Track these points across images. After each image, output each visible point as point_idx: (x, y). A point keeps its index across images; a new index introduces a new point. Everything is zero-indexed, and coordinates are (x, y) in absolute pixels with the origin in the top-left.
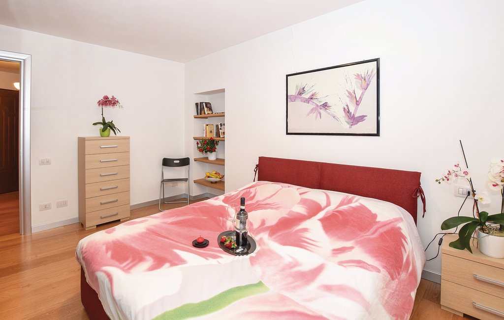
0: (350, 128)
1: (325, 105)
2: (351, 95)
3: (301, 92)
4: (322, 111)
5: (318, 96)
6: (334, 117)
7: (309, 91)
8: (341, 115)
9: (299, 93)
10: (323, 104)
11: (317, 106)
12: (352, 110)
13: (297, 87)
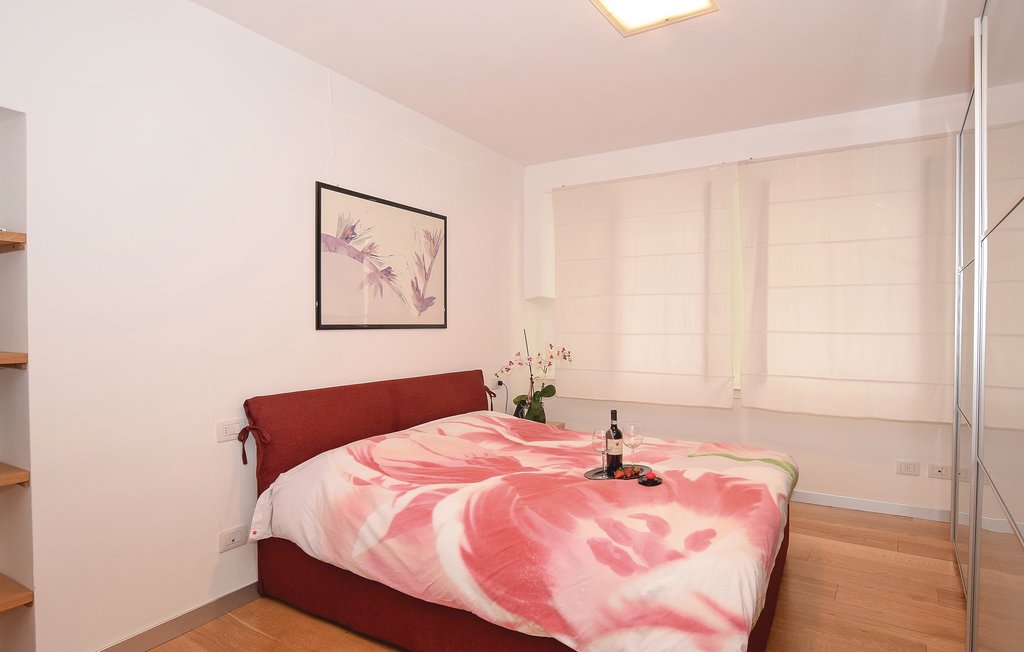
0: (419, 315)
1: (388, 272)
2: (420, 263)
3: (349, 235)
4: (384, 283)
5: (379, 252)
6: (400, 296)
7: (363, 237)
8: (409, 292)
9: (344, 234)
10: (385, 270)
11: (377, 270)
12: (421, 288)
13: (340, 219)
